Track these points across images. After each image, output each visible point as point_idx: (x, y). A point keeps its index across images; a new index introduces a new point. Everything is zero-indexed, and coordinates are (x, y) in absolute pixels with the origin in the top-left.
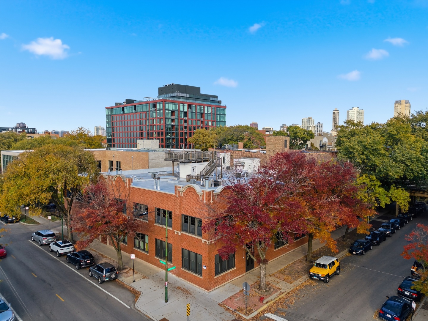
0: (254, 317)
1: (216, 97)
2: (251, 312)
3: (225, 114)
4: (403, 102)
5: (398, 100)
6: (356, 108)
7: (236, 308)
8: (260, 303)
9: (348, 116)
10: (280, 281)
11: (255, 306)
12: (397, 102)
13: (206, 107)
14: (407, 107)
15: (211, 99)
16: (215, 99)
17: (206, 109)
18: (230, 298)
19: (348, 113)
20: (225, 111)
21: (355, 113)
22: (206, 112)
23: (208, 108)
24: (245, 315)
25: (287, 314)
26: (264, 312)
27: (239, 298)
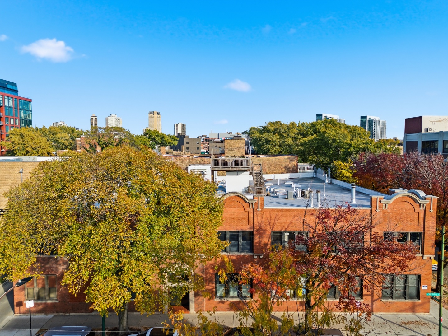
1: (15, 85)
3: (30, 110)
4: (155, 113)
5: (151, 111)
6: (114, 115)
9: (107, 123)
12: (150, 113)
13: (6, 97)
14: (159, 118)
15: (9, 86)
16: (13, 88)
17: (6, 101)
19: (107, 120)
20: (30, 105)
21: (114, 120)
22: (6, 104)
23: (8, 100)
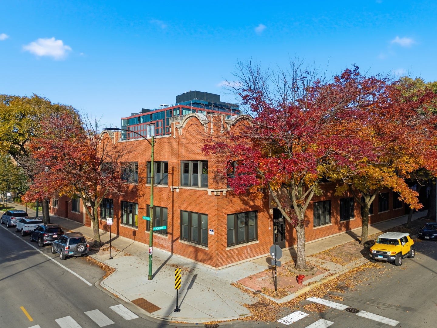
0: (290, 301)
2: (284, 294)
7: (260, 290)
8: (298, 285)
10: (326, 262)
11: (291, 287)
18: (250, 278)
24: (274, 297)
25: (345, 298)
26: (306, 295)
27: (264, 278)
